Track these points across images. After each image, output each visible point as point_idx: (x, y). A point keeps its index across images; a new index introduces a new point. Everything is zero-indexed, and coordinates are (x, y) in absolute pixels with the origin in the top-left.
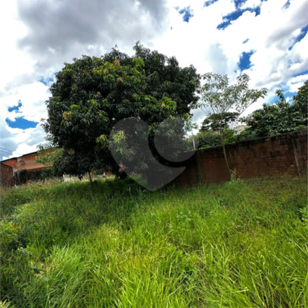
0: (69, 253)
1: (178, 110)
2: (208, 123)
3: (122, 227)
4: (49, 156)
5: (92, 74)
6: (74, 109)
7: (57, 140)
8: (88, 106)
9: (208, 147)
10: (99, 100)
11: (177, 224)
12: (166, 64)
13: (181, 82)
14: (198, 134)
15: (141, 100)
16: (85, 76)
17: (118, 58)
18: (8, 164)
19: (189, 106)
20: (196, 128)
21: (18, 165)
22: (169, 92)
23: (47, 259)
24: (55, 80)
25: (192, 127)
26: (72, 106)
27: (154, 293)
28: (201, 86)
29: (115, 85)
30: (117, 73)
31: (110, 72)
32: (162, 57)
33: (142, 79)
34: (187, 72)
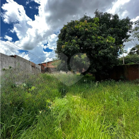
0: (61, 101)
1: (116, 43)
2: (134, 50)
3: (82, 96)
4: (56, 63)
5: (74, 28)
6: (66, 44)
7: (59, 57)
8: (71, 43)
9: (133, 63)
10: (77, 40)
11: (109, 101)
12: (111, 19)
13: (120, 27)
14: (127, 56)
15: (96, 39)
16: (71, 29)
17: (86, 19)
18: (43, 65)
19: (123, 40)
20: (126, 53)
21: (46, 65)
22: (112, 34)
23: (54, 101)
24: (60, 32)
25: (123, 52)
26: (65, 43)
27: (95, 129)
28: (133, 29)
29: (84, 33)
30: (85, 26)
31: (82, 26)
32: (109, 15)
33: (97, 28)
34: (124, 21)
